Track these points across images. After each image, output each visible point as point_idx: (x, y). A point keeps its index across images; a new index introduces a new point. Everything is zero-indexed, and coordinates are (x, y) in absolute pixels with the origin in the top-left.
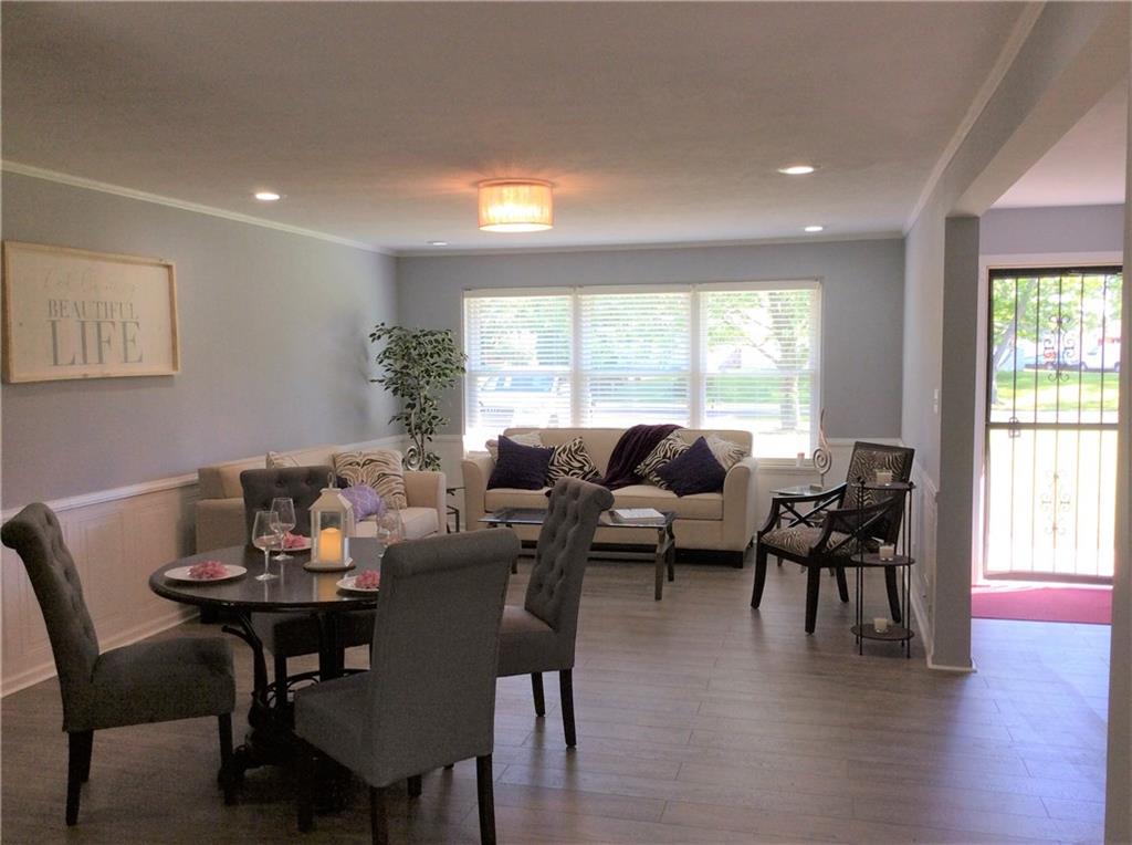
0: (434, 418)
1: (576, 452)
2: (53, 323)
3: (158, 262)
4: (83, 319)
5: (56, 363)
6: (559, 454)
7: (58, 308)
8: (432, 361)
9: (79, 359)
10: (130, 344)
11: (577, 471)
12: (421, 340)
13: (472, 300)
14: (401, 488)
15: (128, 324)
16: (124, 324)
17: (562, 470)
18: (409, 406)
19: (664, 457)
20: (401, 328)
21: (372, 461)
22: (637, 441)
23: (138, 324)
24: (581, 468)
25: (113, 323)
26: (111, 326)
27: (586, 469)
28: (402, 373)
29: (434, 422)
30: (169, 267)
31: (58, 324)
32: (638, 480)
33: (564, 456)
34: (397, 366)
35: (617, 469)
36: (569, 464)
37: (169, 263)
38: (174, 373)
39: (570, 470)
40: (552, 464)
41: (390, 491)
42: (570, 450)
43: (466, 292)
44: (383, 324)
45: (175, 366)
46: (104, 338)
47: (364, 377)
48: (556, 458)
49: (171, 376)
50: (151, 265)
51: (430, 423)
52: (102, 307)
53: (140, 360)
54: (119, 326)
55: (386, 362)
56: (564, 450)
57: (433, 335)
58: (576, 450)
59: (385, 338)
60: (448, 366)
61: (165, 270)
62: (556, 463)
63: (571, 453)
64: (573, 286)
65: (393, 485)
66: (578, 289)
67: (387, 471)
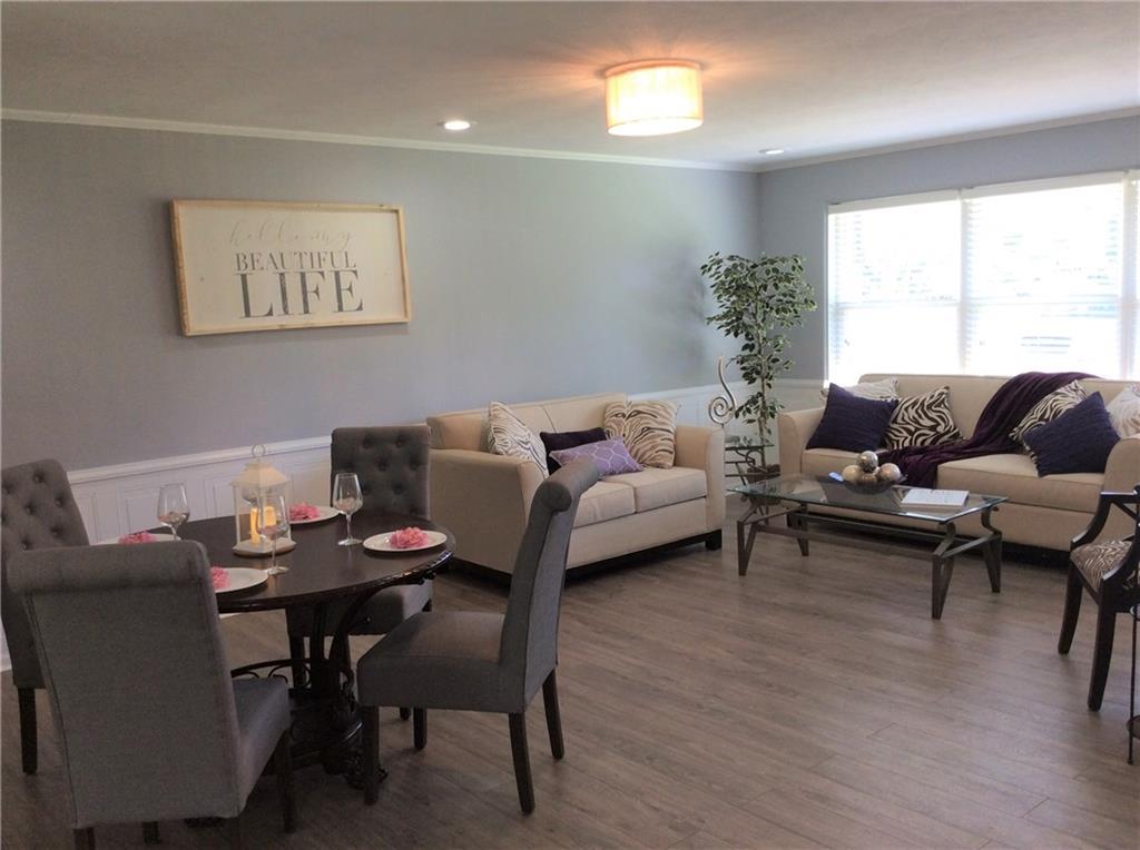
0: (775, 360)
1: (929, 407)
2: (244, 277)
3: (377, 207)
4: (282, 271)
5: (248, 315)
6: (906, 409)
7: (249, 260)
9: (278, 308)
10: (345, 293)
11: (927, 432)
13: (841, 215)
14: (669, 445)
15: (341, 274)
16: (337, 274)
17: (905, 429)
18: (745, 347)
19: (1041, 419)
20: (734, 258)
21: (639, 412)
22: (1018, 395)
23: (355, 272)
24: (932, 428)
25: (321, 273)
26: (319, 275)
27: (940, 429)
30: (397, 212)
31: (248, 277)
32: (1013, 448)
33: (912, 412)
35: (985, 430)
36: (918, 423)
37: (395, 208)
38: (405, 320)
39: (917, 429)
40: (895, 421)
41: (653, 447)
42: (922, 404)
43: (831, 207)
44: (717, 254)
45: (405, 314)
46: (310, 287)
47: (697, 314)
48: (900, 412)
49: (401, 324)
50: (373, 210)
52: (307, 258)
53: (360, 308)
56: (915, 404)
57: (772, 262)
58: (932, 404)
60: (790, 299)
61: (391, 216)
62: (899, 420)
63: (923, 408)
64: (959, 189)
65: (658, 440)
66: (965, 191)
67: (653, 425)
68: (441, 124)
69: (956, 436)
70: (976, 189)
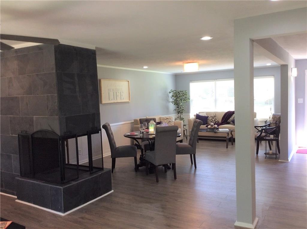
2: (109, 93)
4: (114, 92)
5: (109, 100)
7: (109, 90)
8: (182, 97)
9: (113, 99)
10: (122, 96)
12: (180, 93)
16: (121, 92)
17: (210, 121)
18: (177, 107)
20: (175, 91)
21: (168, 118)
22: (228, 115)
23: (123, 92)
24: (215, 121)
25: (119, 92)
28: (176, 100)
29: (183, 111)
30: (128, 81)
32: (229, 123)
33: (211, 118)
34: (175, 99)
35: (224, 121)
36: (212, 120)
37: (129, 80)
38: (130, 101)
40: (208, 120)
41: (171, 125)
43: (191, 82)
44: (172, 90)
45: (129, 100)
46: (117, 95)
47: (168, 101)
48: (209, 118)
49: (129, 102)
50: (125, 81)
51: (182, 111)
52: (117, 90)
53: (123, 99)
54: (120, 93)
55: (173, 98)
57: (182, 92)
59: (172, 92)
60: (186, 98)
61: (128, 82)
63: (213, 117)
64: (214, 80)
65: (172, 123)
66: (216, 80)
67: (170, 121)
68: (143, 67)
69: (218, 122)
70: (217, 80)
